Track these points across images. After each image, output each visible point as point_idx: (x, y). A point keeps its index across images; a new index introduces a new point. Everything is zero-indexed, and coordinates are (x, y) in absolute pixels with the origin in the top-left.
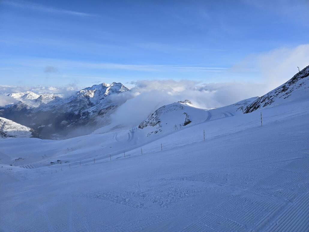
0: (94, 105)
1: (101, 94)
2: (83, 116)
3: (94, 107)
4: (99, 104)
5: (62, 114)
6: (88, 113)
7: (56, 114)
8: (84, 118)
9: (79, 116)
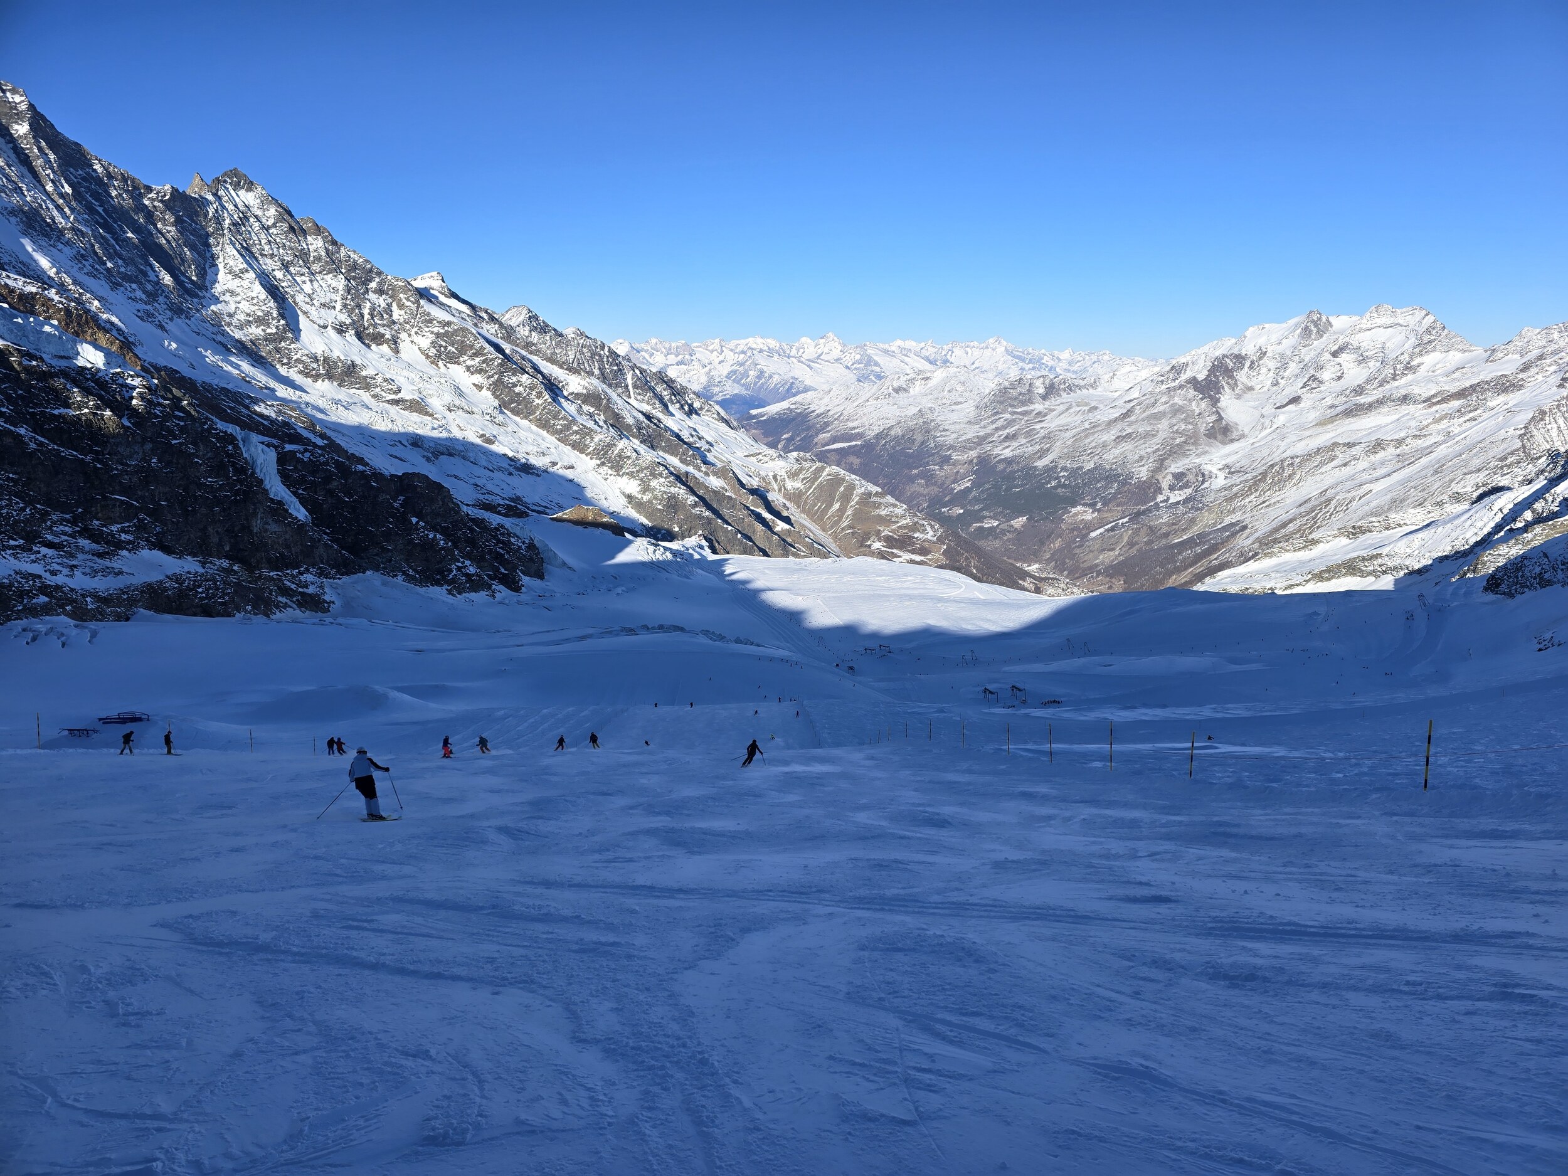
0: (1242, 436)
1: (1286, 374)
2: (1172, 488)
3: (1236, 445)
5: (1074, 473)
6: (1203, 475)
7: (1050, 470)
8: (1178, 503)
9: (1150, 488)
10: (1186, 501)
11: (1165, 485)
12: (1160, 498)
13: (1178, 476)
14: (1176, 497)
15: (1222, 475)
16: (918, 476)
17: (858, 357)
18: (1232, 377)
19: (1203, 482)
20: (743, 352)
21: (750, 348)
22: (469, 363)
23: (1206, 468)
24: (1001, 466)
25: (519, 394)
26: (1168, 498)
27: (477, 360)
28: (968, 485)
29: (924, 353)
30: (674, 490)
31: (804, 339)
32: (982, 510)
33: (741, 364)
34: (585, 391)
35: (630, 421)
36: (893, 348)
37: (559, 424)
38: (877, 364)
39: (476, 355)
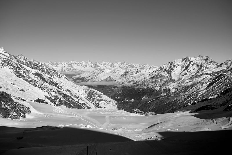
0: (176, 81)
2: (164, 92)
3: (175, 83)
4: (181, 80)
5: (144, 89)
6: (170, 89)
7: (138, 89)
8: (165, 95)
9: (159, 92)
10: (167, 95)
11: (162, 91)
12: (162, 94)
13: (165, 90)
14: (165, 94)
15: (173, 89)
16: (110, 91)
17: (95, 65)
18: (173, 69)
19: (170, 91)
20: (70, 64)
21: (71, 63)
22: (10, 67)
23: (170, 88)
24: (128, 88)
25: (21, 74)
26: (163, 95)
27: (11, 66)
28: (121, 92)
29: (109, 64)
30: (56, 94)
31: (83, 62)
32: (124, 98)
33: (69, 67)
34: (36, 73)
35: (46, 79)
36: (103, 63)
37: (30, 80)
38: (99, 67)
39: (11, 65)
